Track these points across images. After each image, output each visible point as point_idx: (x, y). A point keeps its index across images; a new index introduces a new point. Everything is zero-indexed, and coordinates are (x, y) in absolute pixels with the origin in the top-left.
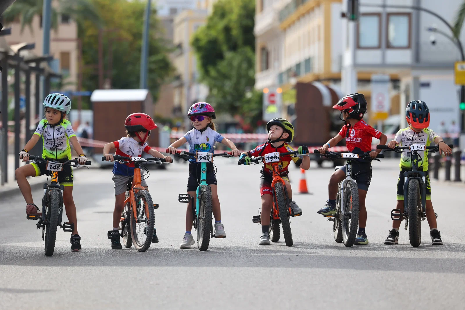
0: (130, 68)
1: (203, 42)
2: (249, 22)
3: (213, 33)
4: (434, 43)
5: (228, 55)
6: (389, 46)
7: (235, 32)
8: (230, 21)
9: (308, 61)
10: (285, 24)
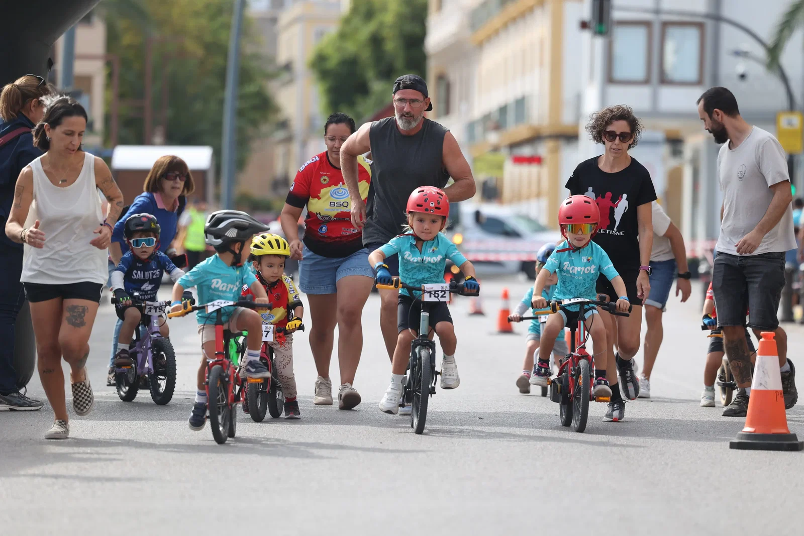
0: (198, 106)
1: (333, 62)
2: (416, 29)
3: (351, 47)
4: (743, 77)
5: (377, 86)
6: (664, 80)
7: (391, 46)
8: (381, 24)
9: (521, 103)
10: (481, 34)
